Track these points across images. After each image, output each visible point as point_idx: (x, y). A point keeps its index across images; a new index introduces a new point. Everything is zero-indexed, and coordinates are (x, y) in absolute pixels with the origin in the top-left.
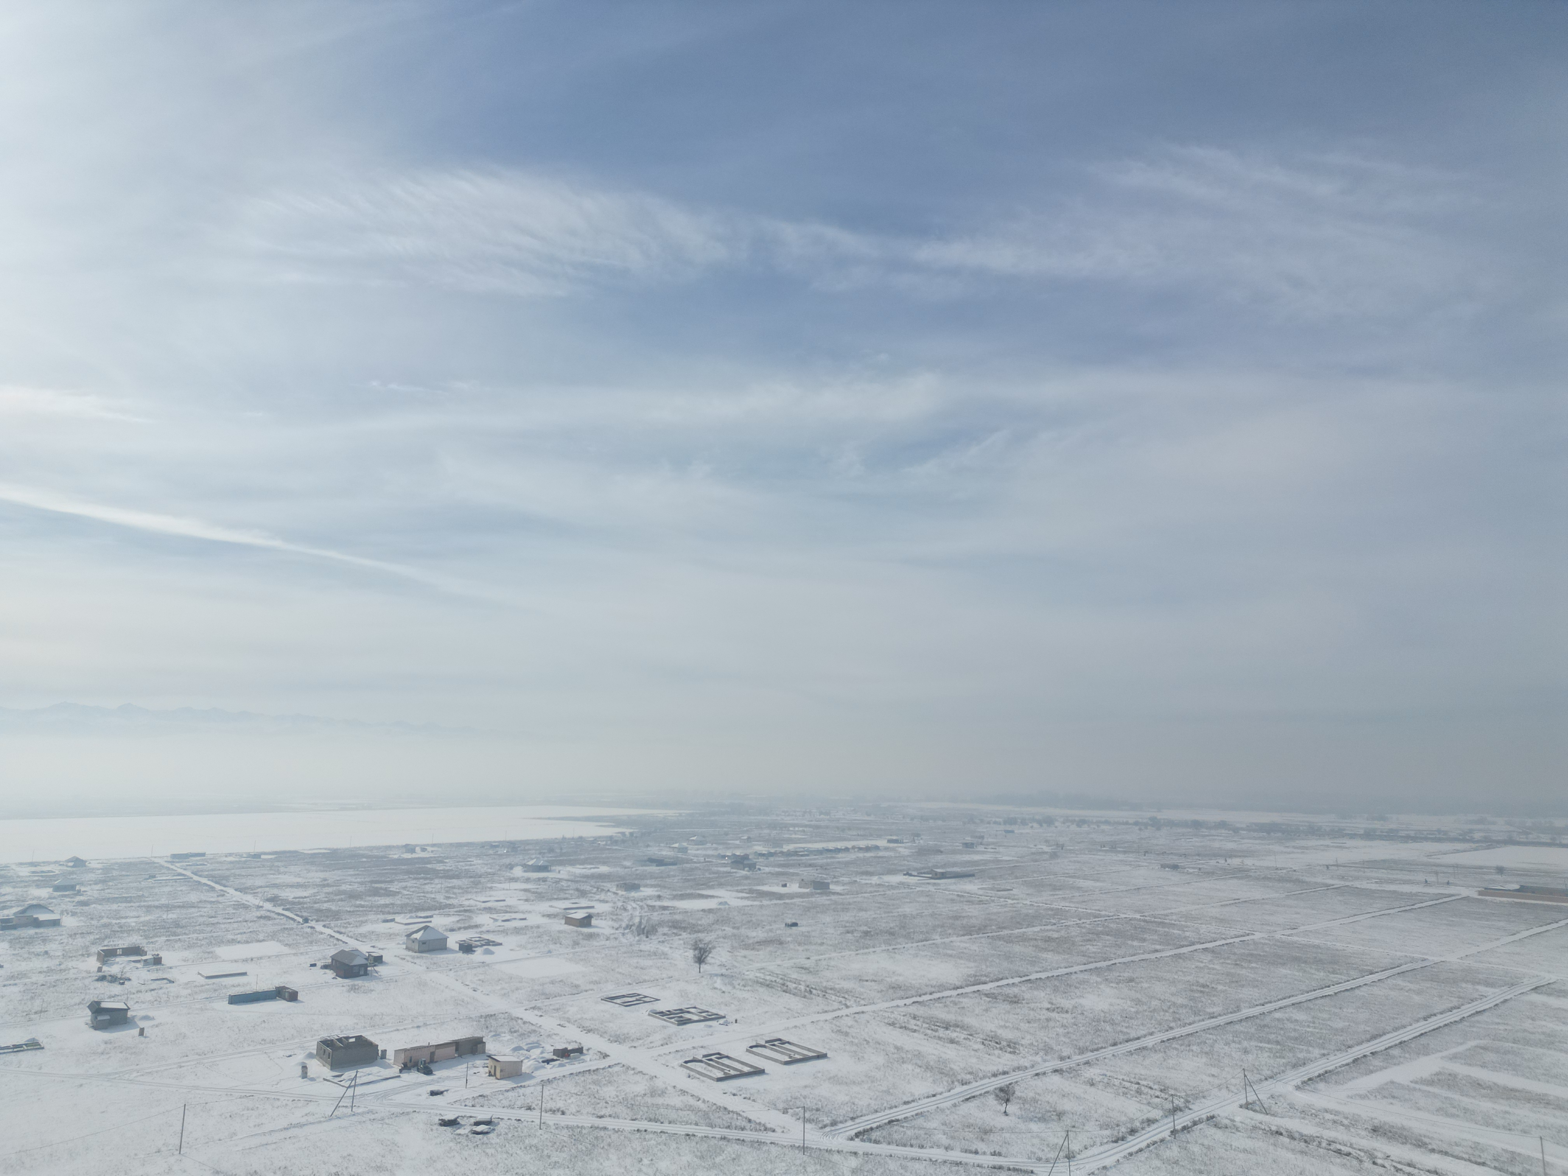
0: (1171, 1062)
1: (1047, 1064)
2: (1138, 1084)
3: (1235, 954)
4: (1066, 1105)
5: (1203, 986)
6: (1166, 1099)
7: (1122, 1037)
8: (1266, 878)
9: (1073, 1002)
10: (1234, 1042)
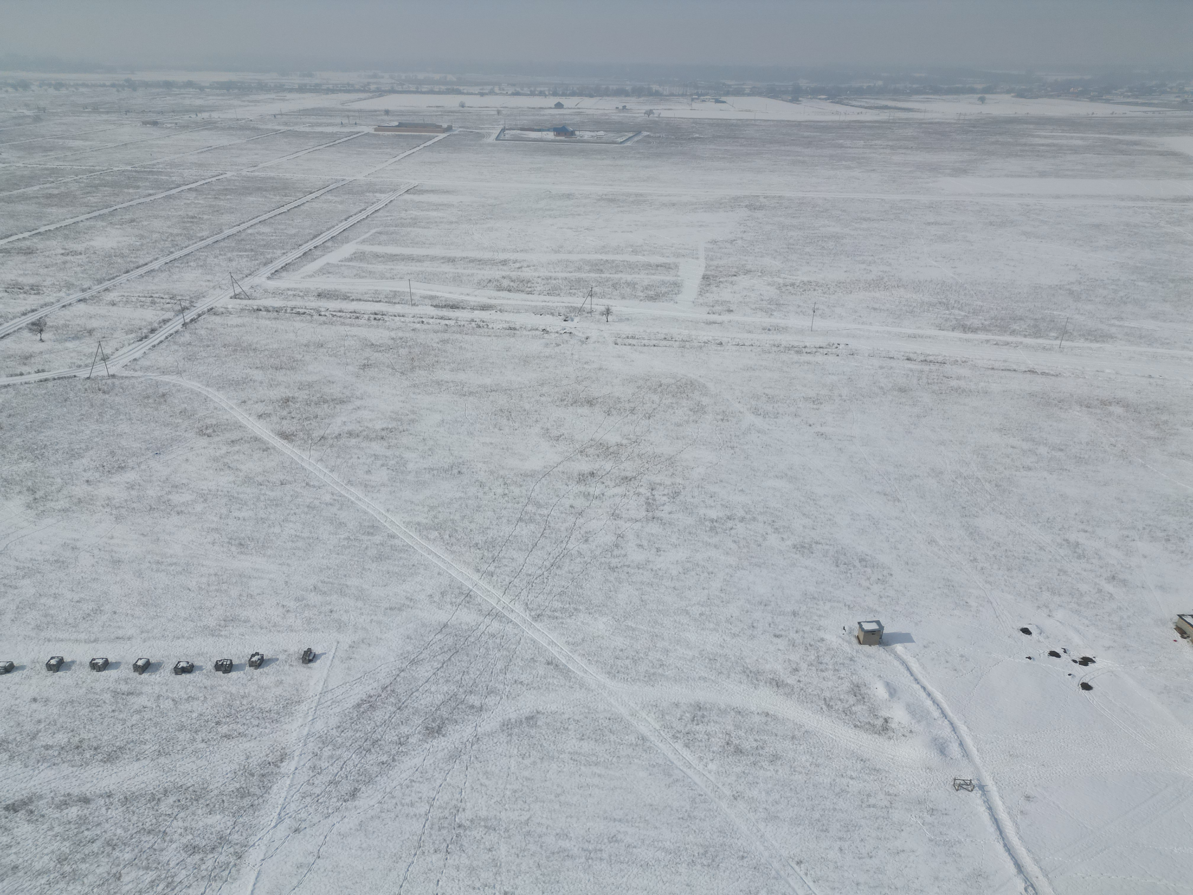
0: (175, 277)
1: (71, 297)
2: (152, 297)
3: (213, 190)
4: (94, 324)
5: (193, 217)
6: (175, 303)
7: (132, 265)
8: (230, 128)
9: (85, 245)
10: (221, 254)
